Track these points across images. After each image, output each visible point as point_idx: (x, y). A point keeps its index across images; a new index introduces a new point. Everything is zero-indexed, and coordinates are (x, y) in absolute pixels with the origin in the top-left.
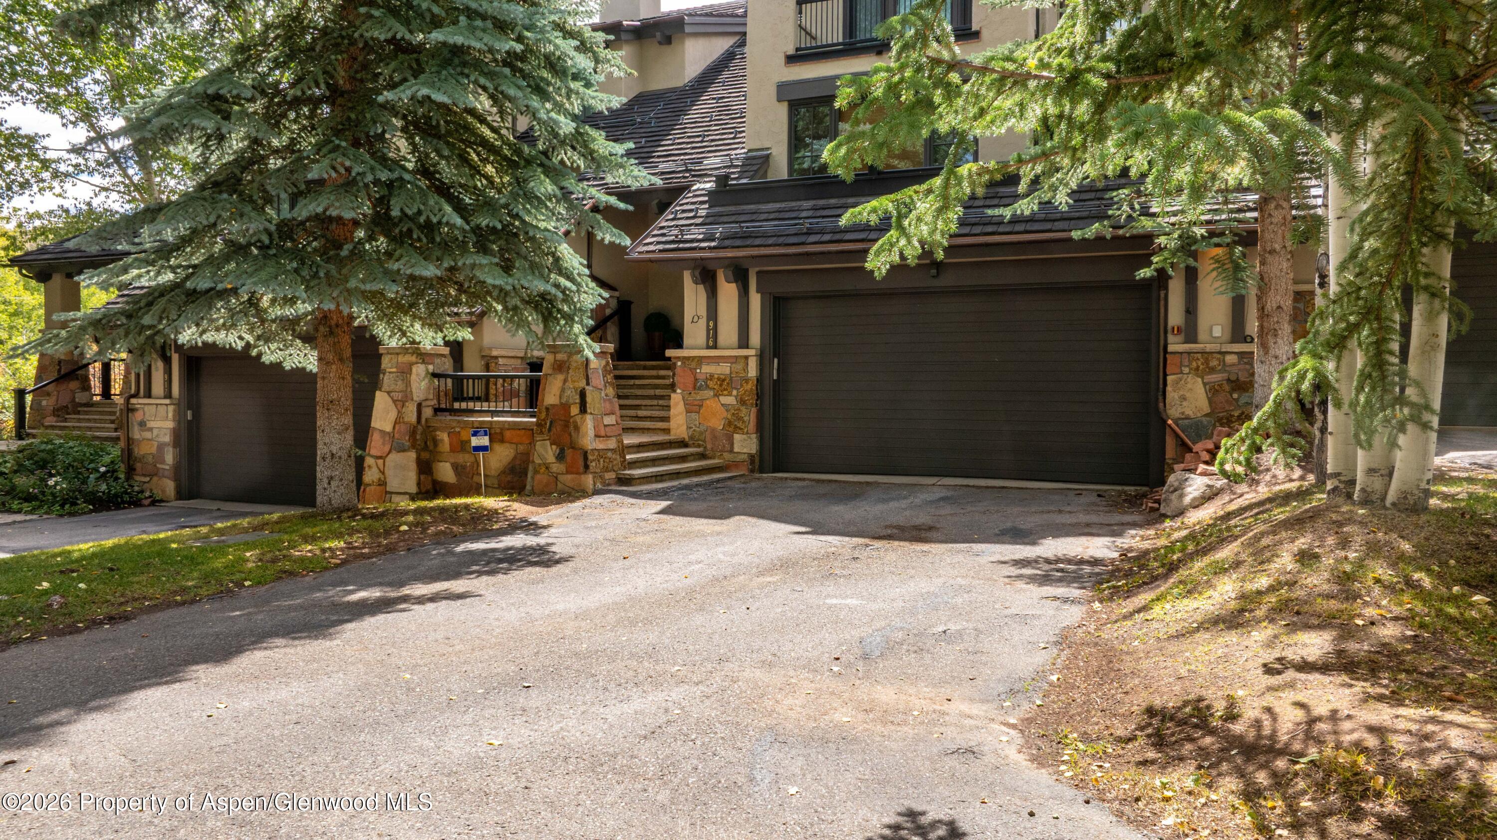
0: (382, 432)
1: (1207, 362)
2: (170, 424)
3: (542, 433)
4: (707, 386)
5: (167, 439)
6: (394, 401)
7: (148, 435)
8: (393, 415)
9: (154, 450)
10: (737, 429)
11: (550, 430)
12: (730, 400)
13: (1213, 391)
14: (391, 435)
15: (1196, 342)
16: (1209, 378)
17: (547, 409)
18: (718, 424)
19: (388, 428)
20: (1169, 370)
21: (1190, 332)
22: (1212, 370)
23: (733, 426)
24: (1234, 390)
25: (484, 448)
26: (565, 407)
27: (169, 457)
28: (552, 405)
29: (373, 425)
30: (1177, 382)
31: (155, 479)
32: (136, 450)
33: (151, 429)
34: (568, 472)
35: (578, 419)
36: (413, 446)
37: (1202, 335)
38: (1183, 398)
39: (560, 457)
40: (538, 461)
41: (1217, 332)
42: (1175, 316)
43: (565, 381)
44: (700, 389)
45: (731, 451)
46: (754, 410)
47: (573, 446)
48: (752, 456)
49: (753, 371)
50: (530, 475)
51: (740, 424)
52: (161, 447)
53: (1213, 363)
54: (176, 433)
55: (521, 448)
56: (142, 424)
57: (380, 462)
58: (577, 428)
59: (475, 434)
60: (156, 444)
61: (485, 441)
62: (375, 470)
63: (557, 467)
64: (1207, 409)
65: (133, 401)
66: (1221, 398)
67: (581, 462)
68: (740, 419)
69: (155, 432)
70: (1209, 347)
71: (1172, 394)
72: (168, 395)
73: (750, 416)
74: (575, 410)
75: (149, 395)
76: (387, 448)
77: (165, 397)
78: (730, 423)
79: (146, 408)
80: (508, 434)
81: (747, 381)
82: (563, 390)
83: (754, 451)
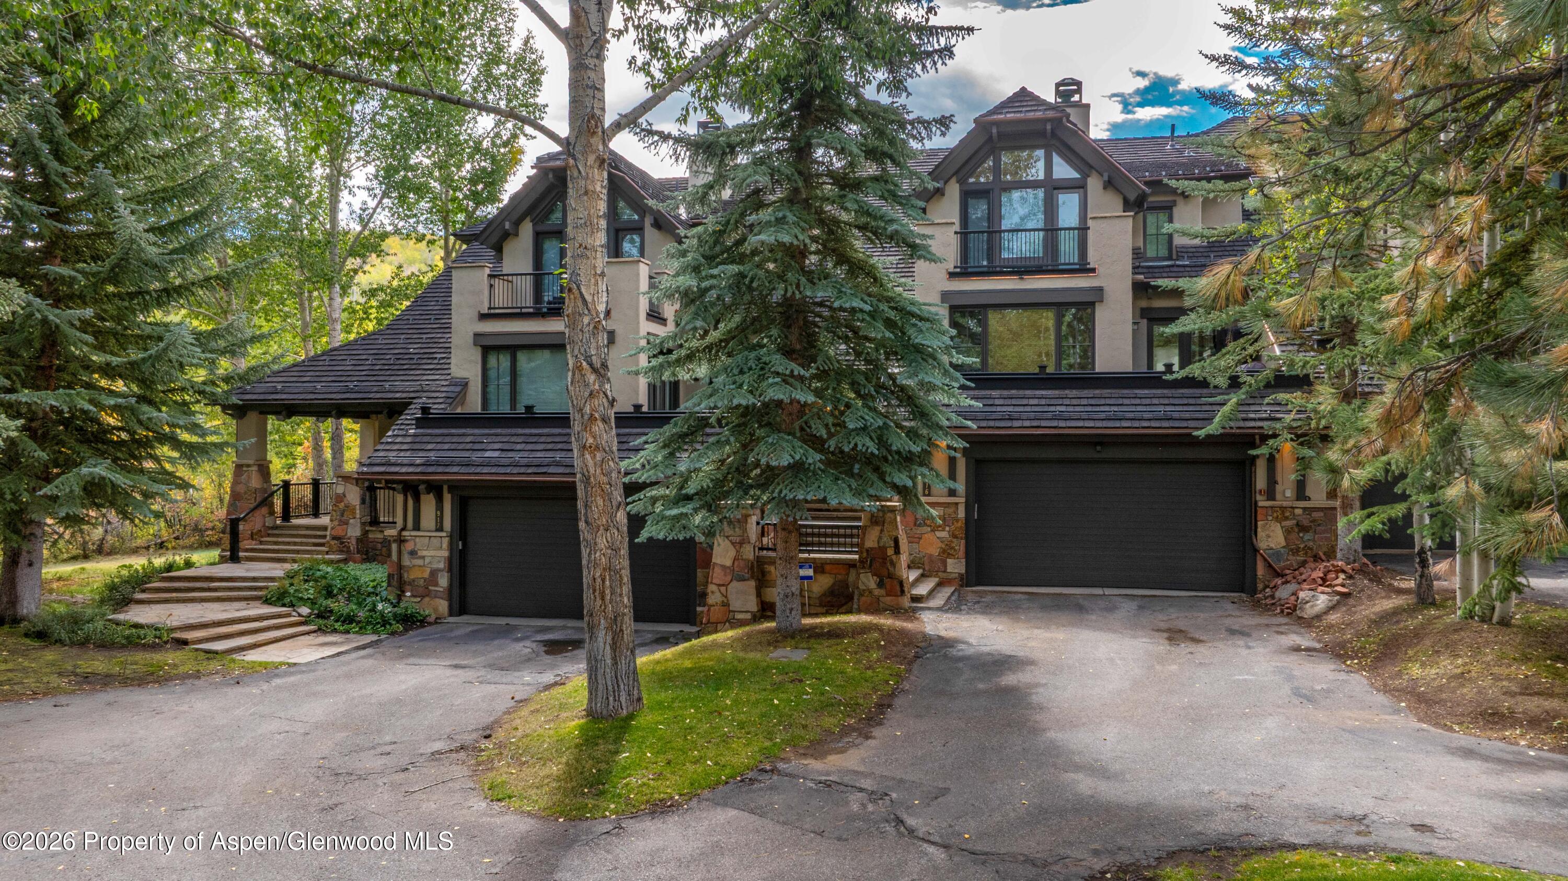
0: (724, 567)
1: (1283, 512)
2: (446, 554)
3: (864, 568)
4: (926, 525)
5: (441, 566)
6: (733, 543)
7: (419, 562)
8: (732, 553)
9: (426, 575)
10: (950, 556)
11: (871, 566)
12: (944, 534)
13: (1288, 532)
14: (732, 569)
15: (1274, 499)
16: (1284, 523)
17: (867, 551)
18: (934, 551)
19: (728, 563)
20: (1259, 517)
21: (1271, 495)
22: (1286, 518)
23: (947, 552)
24: (1300, 531)
25: (809, 578)
26: (883, 549)
27: (443, 581)
28: (872, 549)
29: (714, 560)
30: (1264, 526)
31: (427, 599)
32: (405, 575)
33: (423, 557)
34: (888, 595)
35: (894, 557)
36: (752, 577)
37: (1278, 496)
38: (1268, 536)
39: (881, 585)
40: (862, 587)
41: (1288, 494)
42: (1261, 482)
43: (882, 531)
44: (919, 525)
45: (945, 571)
46: (963, 542)
47: (891, 576)
48: (961, 575)
49: (961, 514)
50: (856, 597)
51: (952, 552)
52: (434, 573)
53: (1287, 514)
54: (450, 560)
55: (840, 577)
56: (413, 553)
57: (723, 589)
58: (893, 564)
59: (801, 567)
60: (428, 570)
61: (810, 572)
62: (718, 594)
63: (877, 592)
64: (1283, 543)
65: (404, 533)
66: (1293, 536)
67: (898, 588)
68: (953, 548)
69: (427, 560)
70: (1285, 504)
71: (1261, 533)
72: (440, 528)
73: (960, 546)
74: (890, 552)
75: (417, 527)
76: (729, 578)
77: (437, 530)
78: (944, 551)
79: (417, 540)
80: (827, 567)
81: (957, 521)
82: (880, 538)
83: (963, 571)
